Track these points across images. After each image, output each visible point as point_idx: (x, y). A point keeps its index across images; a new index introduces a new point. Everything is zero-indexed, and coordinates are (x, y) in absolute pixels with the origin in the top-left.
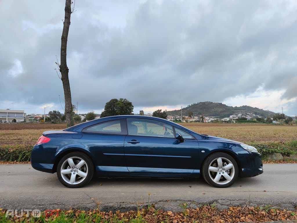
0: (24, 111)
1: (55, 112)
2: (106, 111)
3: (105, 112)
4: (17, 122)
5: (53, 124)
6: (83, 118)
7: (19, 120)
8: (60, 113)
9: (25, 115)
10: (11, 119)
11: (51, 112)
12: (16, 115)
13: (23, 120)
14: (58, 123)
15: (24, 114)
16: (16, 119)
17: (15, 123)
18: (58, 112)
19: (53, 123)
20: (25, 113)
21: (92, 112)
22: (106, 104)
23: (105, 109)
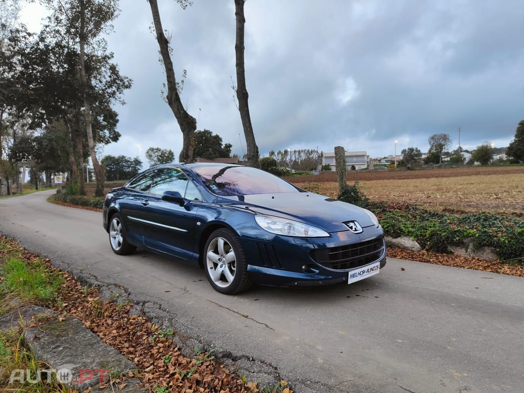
0: (365, 152)
1: (412, 150)
2: (519, 140)
3: (516, 141)
4: (356, 169)
5: (408, 171)
6: (467, 156)
7: (360, 166)
8: (419, 151)
9: (368, 159)
10: (350, 165)
11: (406, 150)
12: (355, 160)
13: (365, 167)
14: (417, 170)
15: (366, 157)
16: (355, 166)
17: (355, 172)
18: (417, 151)
19: (409, 169)
20: (368, 155)
21: (485, 144)
22: (520, 124)
23: (516, 136)
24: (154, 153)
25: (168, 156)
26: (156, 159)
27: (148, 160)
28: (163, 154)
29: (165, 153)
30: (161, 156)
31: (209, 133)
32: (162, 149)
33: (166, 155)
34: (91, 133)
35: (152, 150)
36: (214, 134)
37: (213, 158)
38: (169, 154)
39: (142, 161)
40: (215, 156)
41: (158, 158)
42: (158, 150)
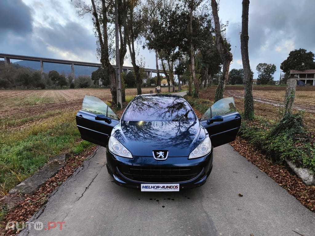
24: (262, 67)
25: (272, 69)
26: (263, 71)
27: (258, 72)
28: (268, 67)
29: (270, 66)
30: (266, 69)
31: (304, 51)
32: (268, 64)
33: (270, 68)
34: (194, 62)
35: (260, 64)
36: (308, 52)
37: (304, 70)
38: (273, 67)
39: (253, 72)
40: (305, 68)
41: (264, 70)
42: (265, 64)
